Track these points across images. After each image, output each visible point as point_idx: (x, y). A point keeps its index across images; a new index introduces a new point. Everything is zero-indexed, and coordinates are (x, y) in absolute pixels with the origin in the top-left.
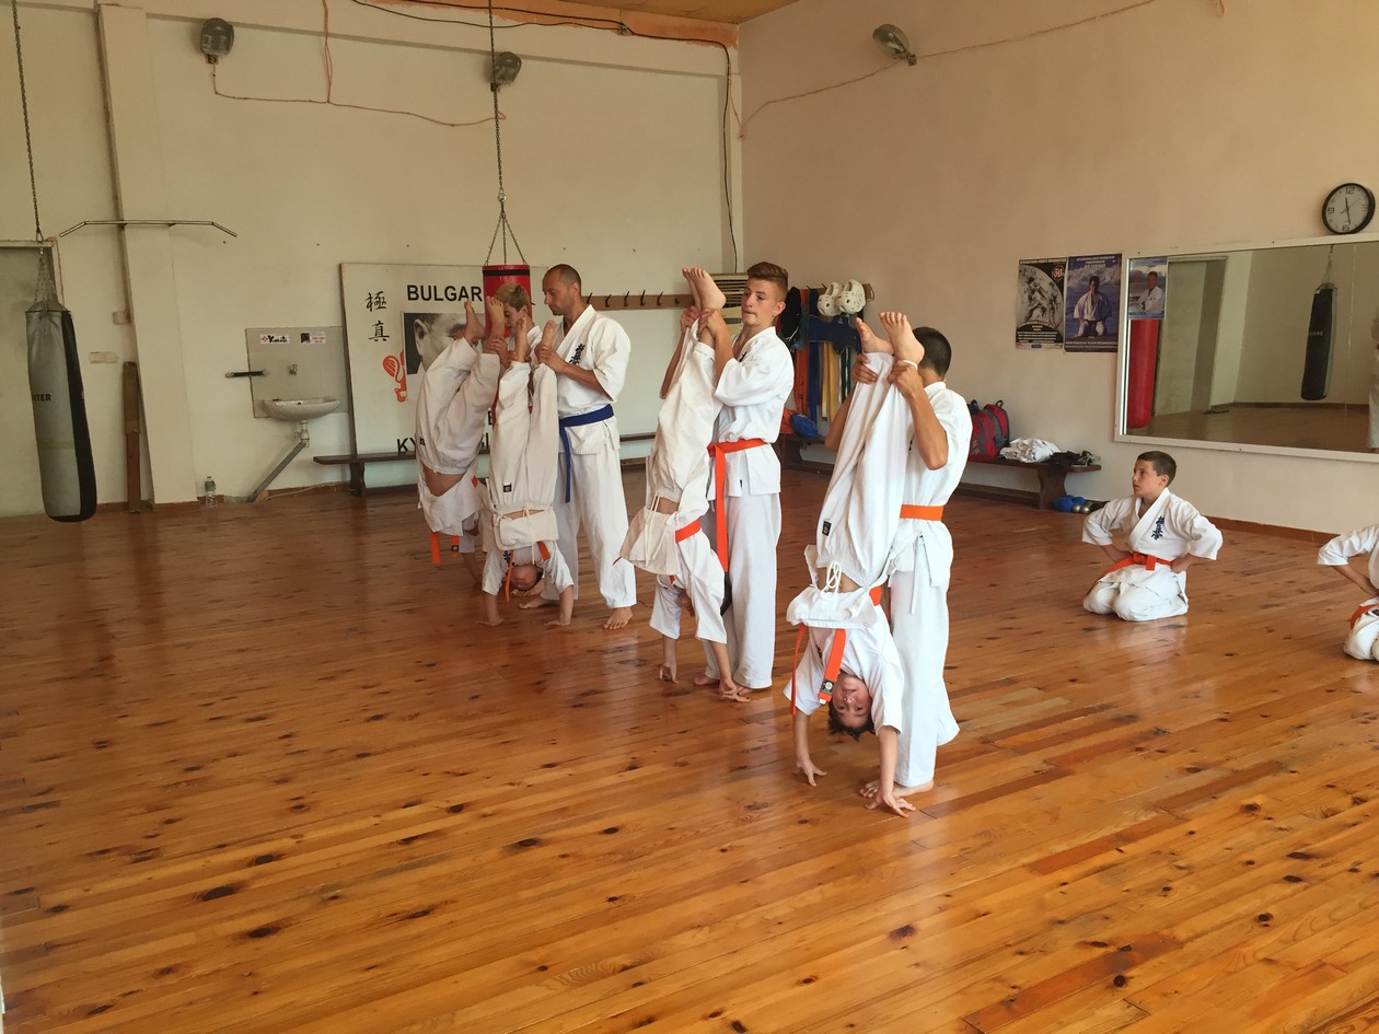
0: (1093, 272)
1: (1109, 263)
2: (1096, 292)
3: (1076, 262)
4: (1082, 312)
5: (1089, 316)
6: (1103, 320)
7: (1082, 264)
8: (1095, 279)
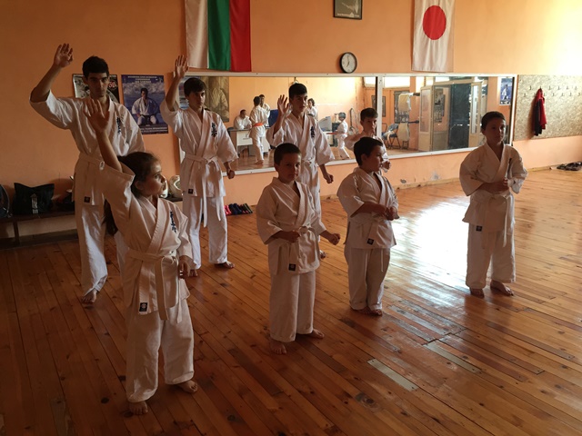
0: (142, 85)
1: (153, 81)
2: (146, 98)
3: (126, 79)
4: (138, 110)
5: (144, 112)
6: (155, 115)
7: (133, 80)
8: (145, 90)
